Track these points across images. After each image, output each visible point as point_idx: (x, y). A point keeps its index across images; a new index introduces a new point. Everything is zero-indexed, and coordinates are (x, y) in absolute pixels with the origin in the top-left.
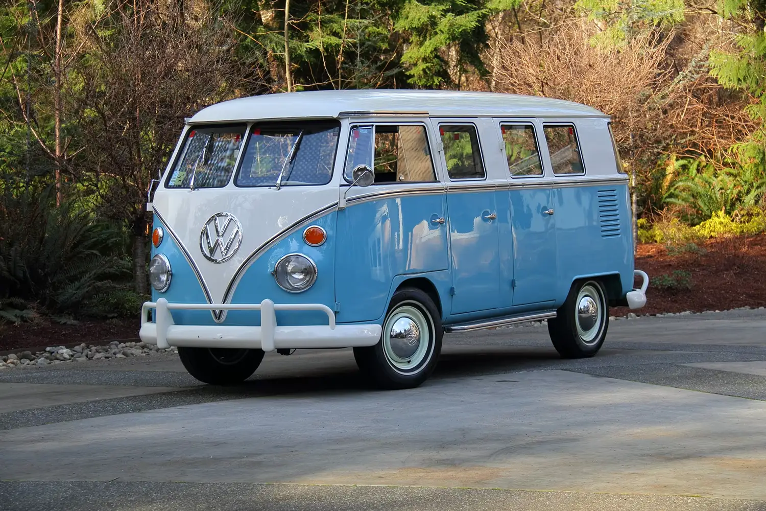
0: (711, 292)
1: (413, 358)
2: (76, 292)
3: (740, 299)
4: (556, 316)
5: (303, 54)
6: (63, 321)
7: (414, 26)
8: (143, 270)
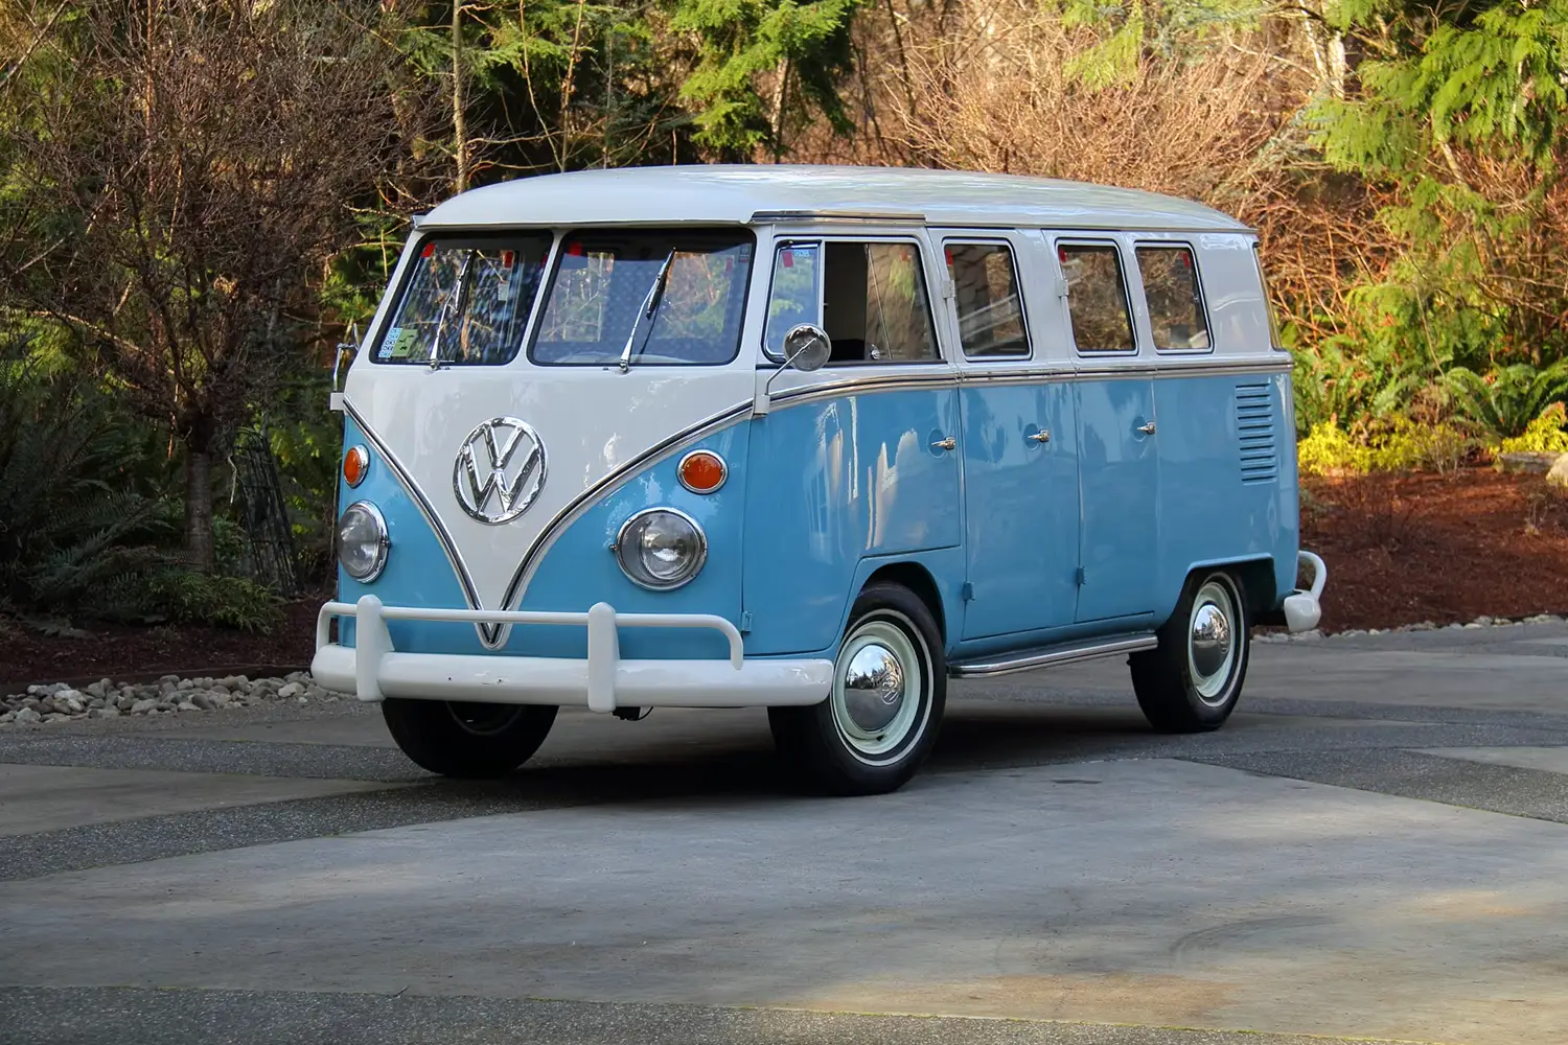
0: (1351, 590)
1: (887, 732)
2: (78, 569)
3: (1409, 606)
4: (1156, 646)
5: (483, 74)
6: (50, 629)
7: (710, 25)
8: (206, 523)
